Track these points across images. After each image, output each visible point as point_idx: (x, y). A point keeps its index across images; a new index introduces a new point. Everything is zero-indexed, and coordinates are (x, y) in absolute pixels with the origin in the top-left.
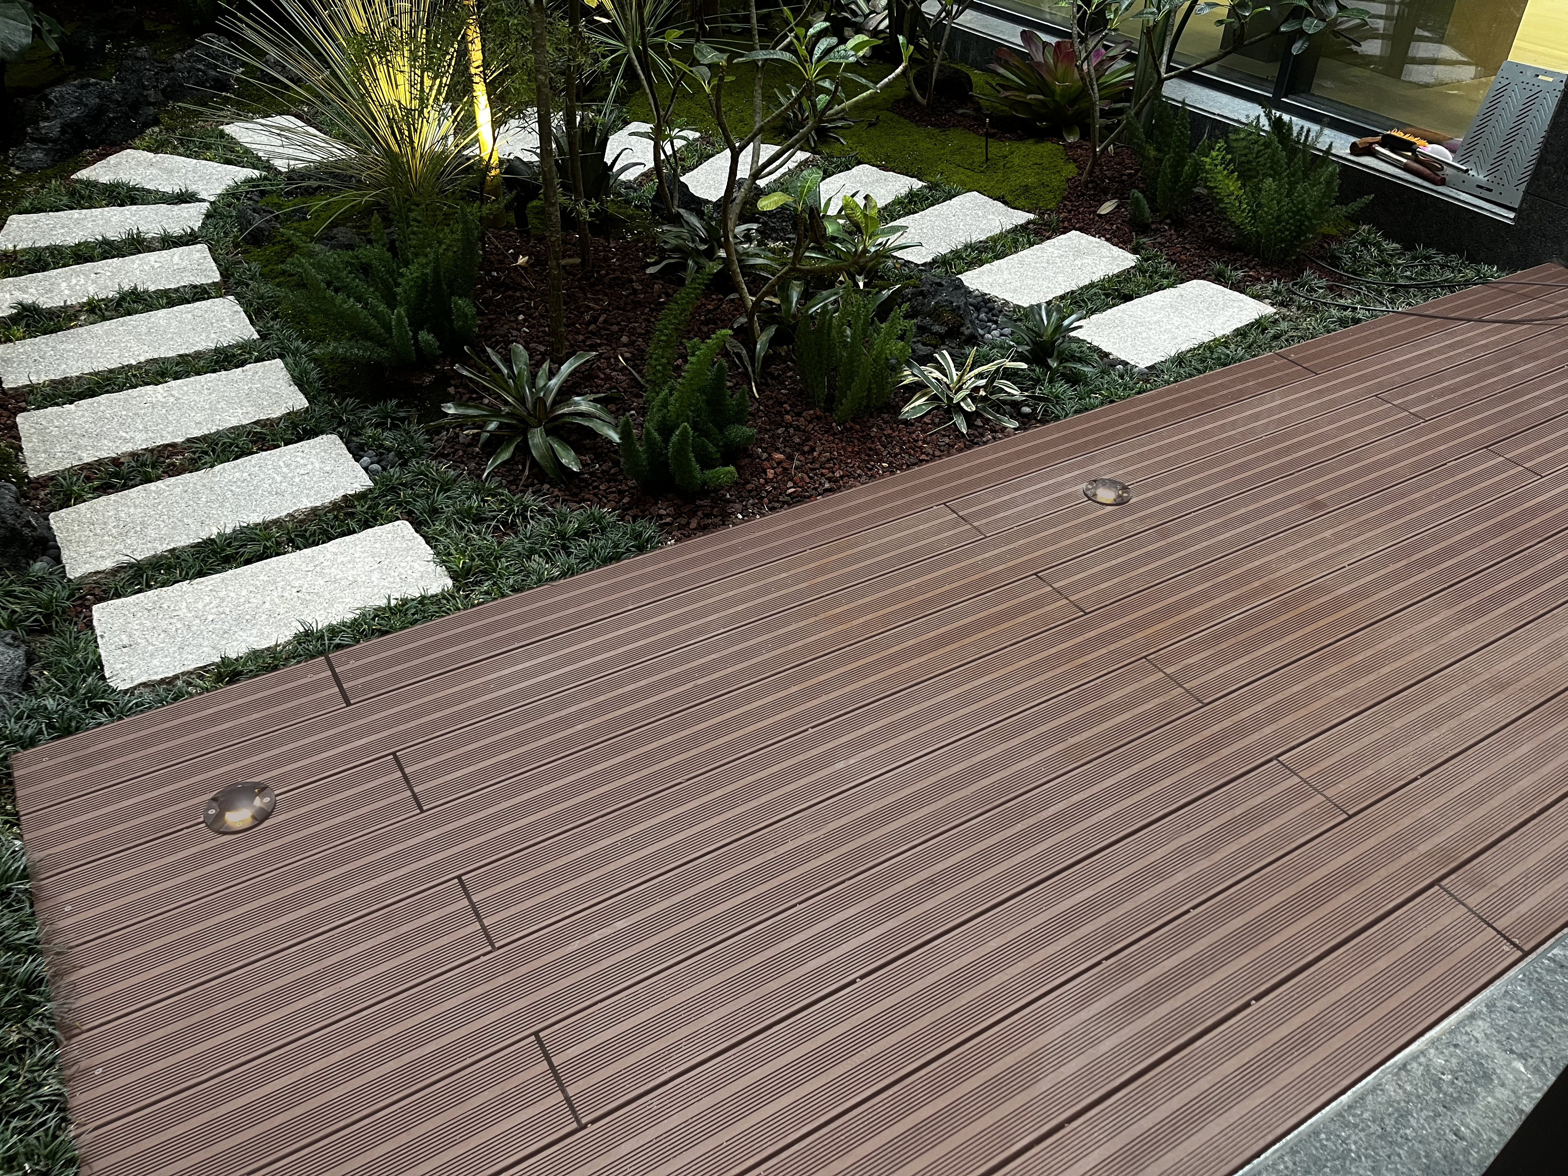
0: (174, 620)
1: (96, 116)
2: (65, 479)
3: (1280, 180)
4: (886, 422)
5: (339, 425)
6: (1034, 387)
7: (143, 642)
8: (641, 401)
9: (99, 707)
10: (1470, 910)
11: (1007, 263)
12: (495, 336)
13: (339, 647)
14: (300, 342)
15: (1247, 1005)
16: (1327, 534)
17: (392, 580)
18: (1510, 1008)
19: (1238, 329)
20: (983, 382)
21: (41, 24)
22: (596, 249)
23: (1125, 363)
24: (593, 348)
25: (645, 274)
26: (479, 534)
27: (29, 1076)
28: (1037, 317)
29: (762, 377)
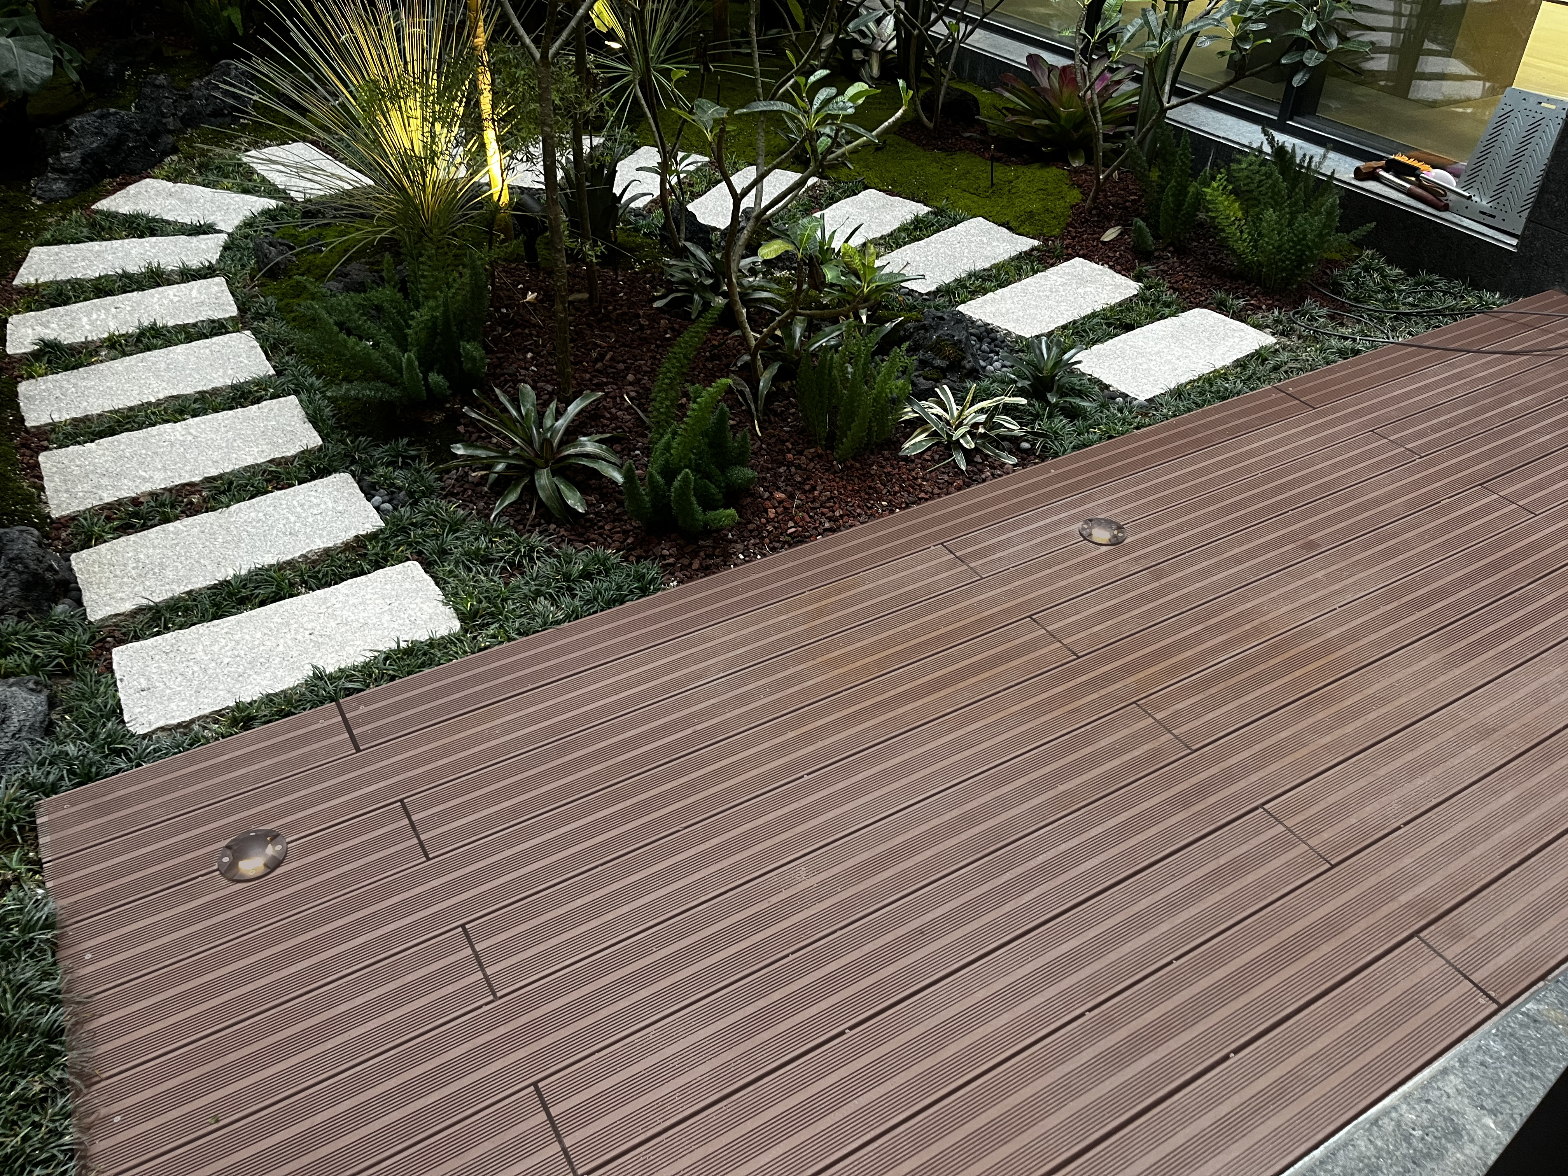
0: (191, 664)
1: (116, 145)
2: (85, 519)
3: (1280, 211)
4: (886, 459)
5: (352, 464)
6: (1033, 422)
7: (161, 686)
8: (646, 441)
9: (118, 752)
10: (1448, 962)
11: (1011, 292)
12: (503, 375)
13: (350, 692)
14: (314, 378)
15: (1226, 1058)
16: (1319, 575)
17: (401, 622)
18: (1483, 1064)
19: (1238, 360)
20: (982, 418)
21: (62, 54)
22: (604, 282)
23: (1125, 396)
24: (599, 387)
25: (652, 308)
26: (486, 575)
27: (51, 1125)
28: (1037, 351)
29: (765, 414)
